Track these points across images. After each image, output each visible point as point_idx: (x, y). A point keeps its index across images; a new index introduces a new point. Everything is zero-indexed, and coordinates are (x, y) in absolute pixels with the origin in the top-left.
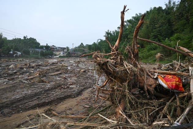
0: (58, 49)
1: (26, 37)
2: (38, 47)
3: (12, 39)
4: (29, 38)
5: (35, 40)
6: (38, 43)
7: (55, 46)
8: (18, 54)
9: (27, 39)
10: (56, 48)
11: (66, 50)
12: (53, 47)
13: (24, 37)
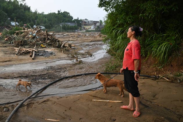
0: (90, 22)
1: (60, 11)
2: (70, 21)
3: (48, 14)
4: (63, 12)
5: (69, 13)
6: (71, 16)
7: (87, 20)
8: (42, 28)
9: (61, 12)
10: (88, 22)
11: (99, 24)
12: (85, 21)
13: (59, 11)
